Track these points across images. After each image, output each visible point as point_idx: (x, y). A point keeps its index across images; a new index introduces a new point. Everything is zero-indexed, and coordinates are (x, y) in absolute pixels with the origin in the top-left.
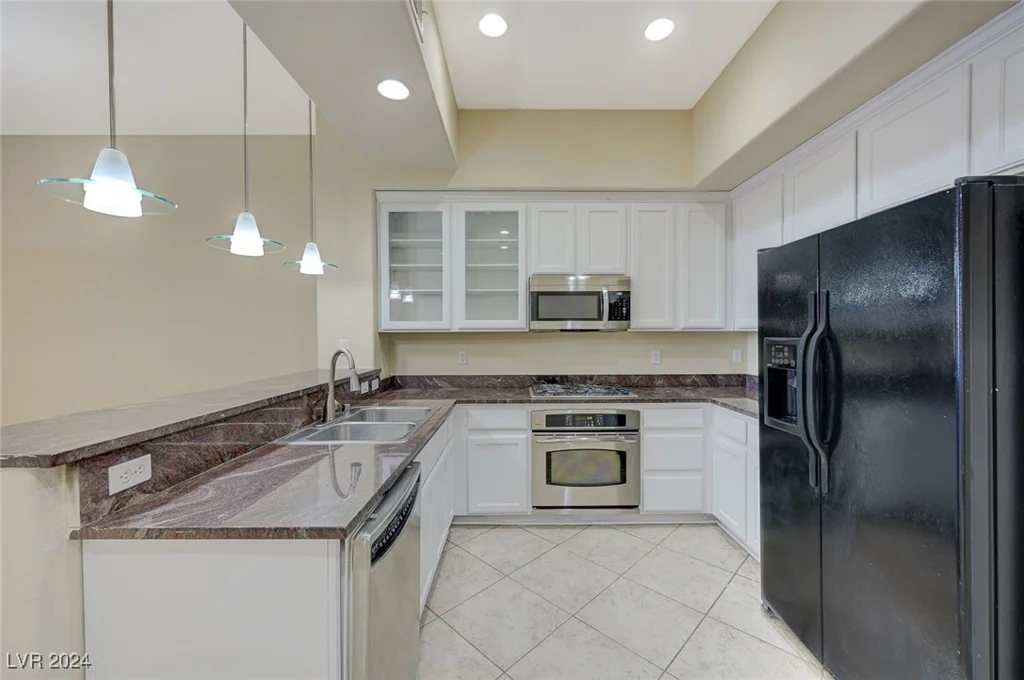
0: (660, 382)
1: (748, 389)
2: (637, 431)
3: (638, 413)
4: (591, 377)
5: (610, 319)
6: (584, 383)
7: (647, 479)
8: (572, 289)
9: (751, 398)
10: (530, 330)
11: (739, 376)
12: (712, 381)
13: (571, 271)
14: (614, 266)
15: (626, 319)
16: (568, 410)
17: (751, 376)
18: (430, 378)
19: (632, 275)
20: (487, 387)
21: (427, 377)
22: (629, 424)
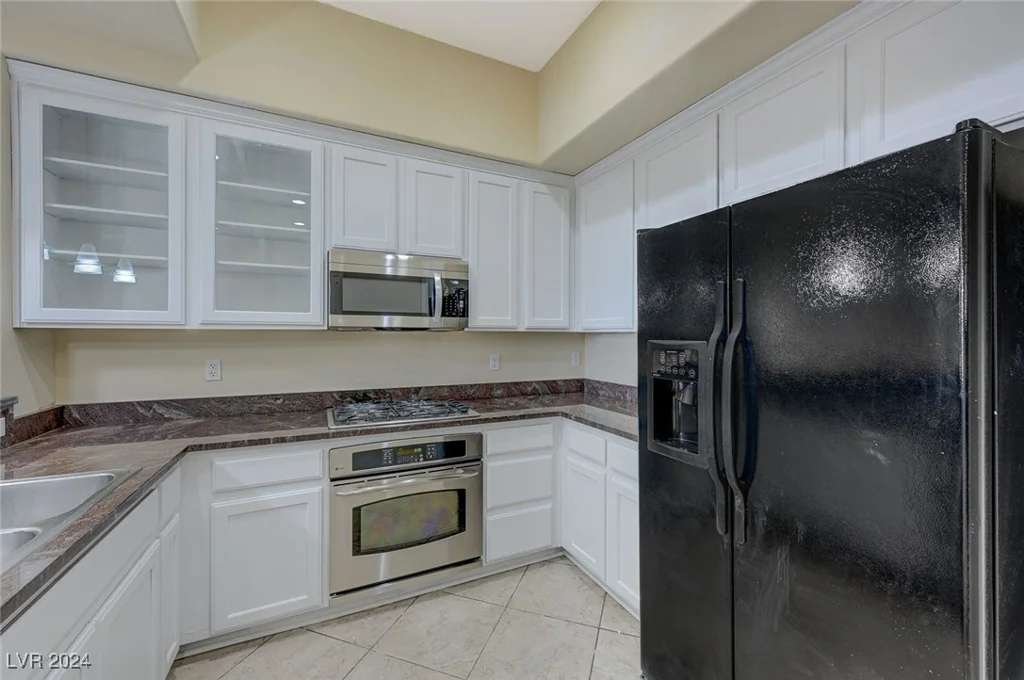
0: (499, 392)
1: (586, 394)
2: (479, 460)
3: (480, 436)
4: (417, 390)
5: (443, 315)
6: (408, 399)
7: (490, 519)
8: (389, 271)
9: (588, 404)
10: (329, 329)
11: (578, 380)
12: (553, 389)
13: (392, 248)
14: (449, 248)
15: (463, 316)
16: (385, 442)
17: (589, 380)
18: (148, 405)
19: (471, 260)
20: (258, 413)
21: (139, 403)
22: (470, 453)
